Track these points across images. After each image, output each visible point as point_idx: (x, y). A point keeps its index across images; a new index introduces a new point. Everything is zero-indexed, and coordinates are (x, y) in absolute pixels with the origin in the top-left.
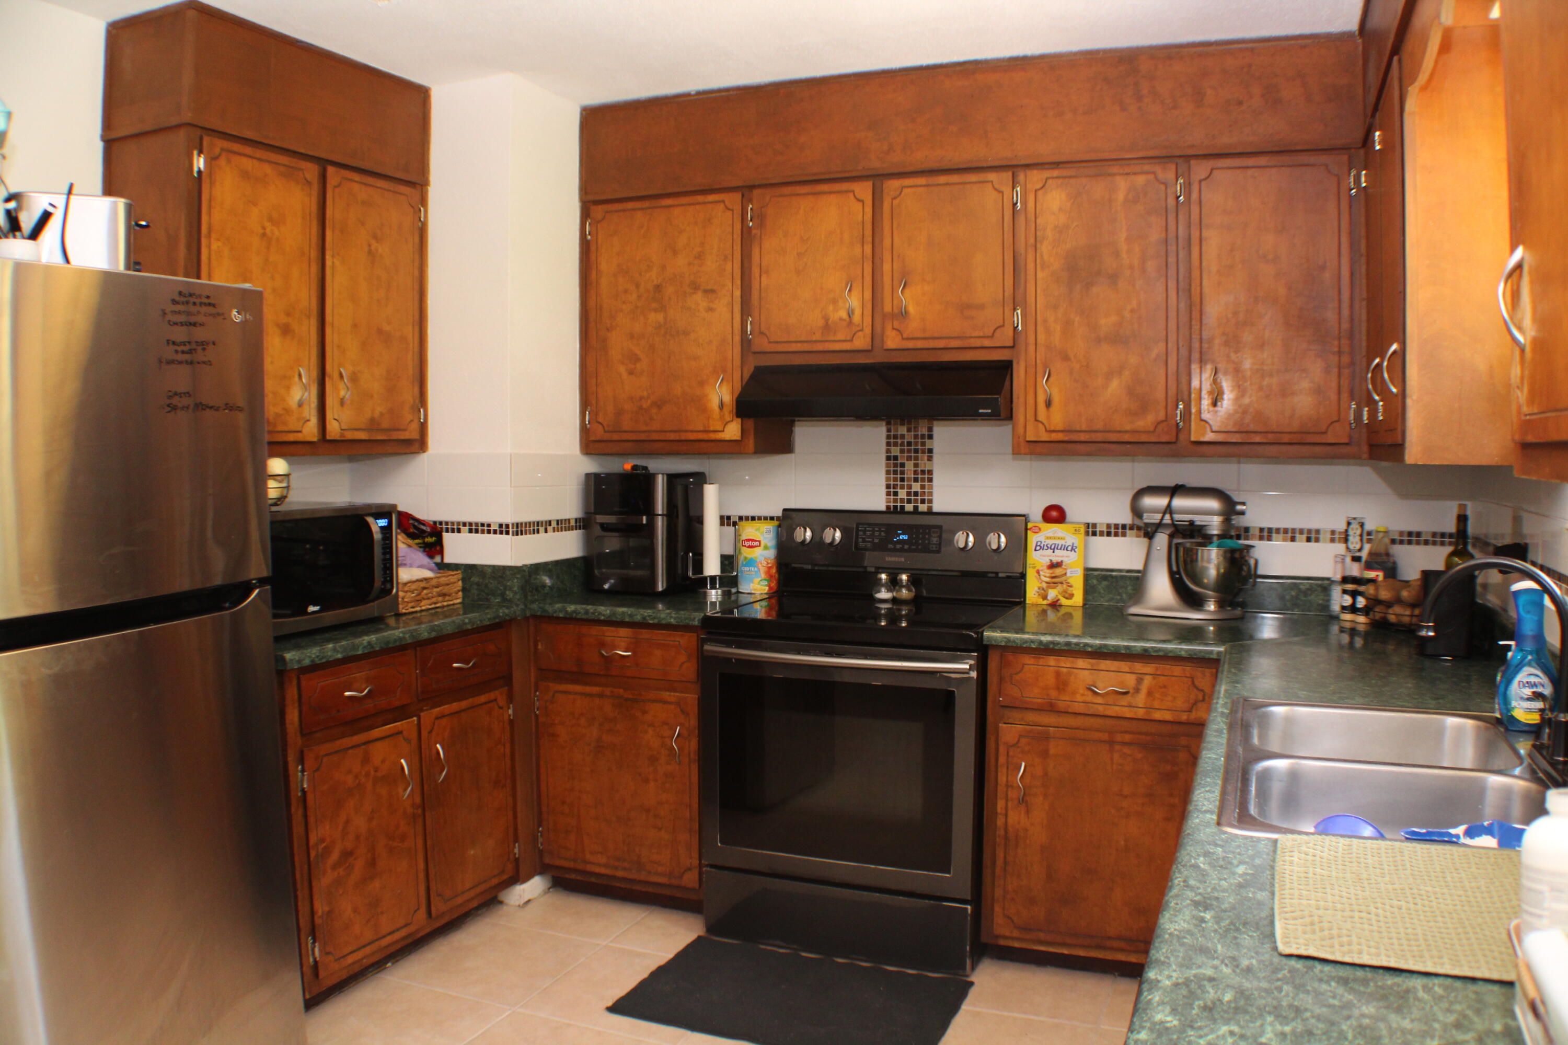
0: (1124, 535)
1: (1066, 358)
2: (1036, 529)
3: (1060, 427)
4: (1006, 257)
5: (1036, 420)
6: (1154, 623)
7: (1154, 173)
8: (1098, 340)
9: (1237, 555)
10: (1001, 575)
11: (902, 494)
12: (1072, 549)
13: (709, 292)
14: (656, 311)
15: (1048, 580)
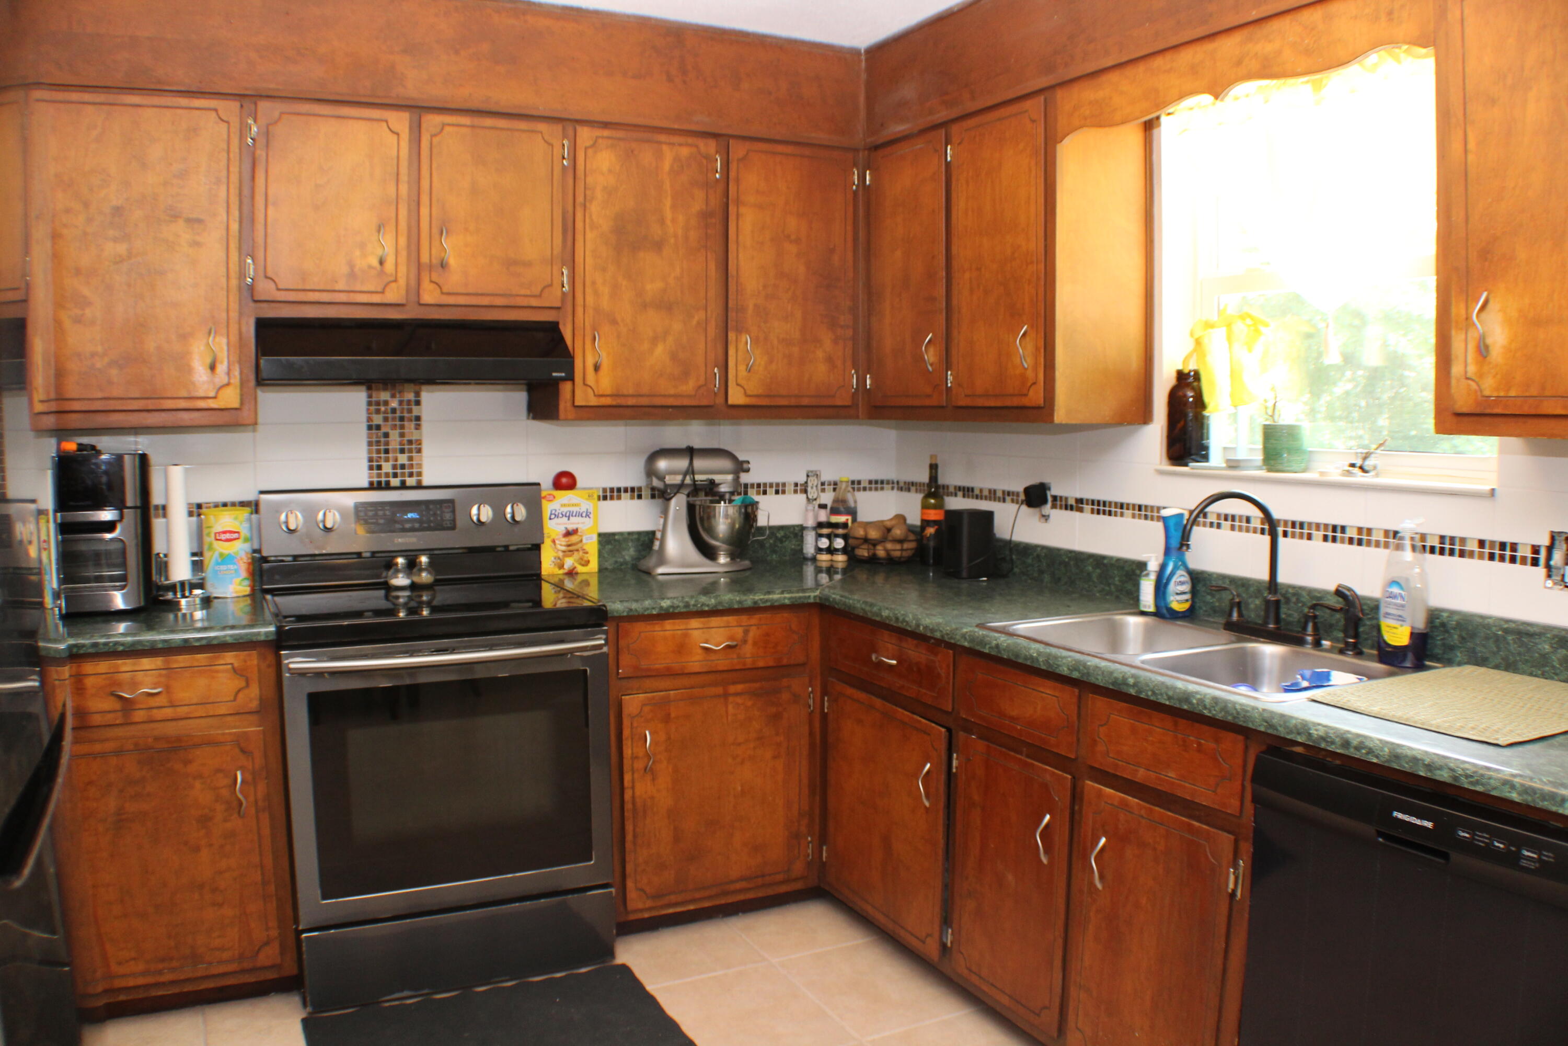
0: (619, 498)
1: (614, 322)
2: (551, 498)
3: (609, 392)
4: (555, 213)
5: (585, 384)
6: (677, 581)
7: (697, 146)
8: (645, 306)
9: (749, 510)
10: (511, 548)
11: (387, 467)
12: (588, 515)
13: (194, 222)
14: (115, 240)
15: (564, 548)
